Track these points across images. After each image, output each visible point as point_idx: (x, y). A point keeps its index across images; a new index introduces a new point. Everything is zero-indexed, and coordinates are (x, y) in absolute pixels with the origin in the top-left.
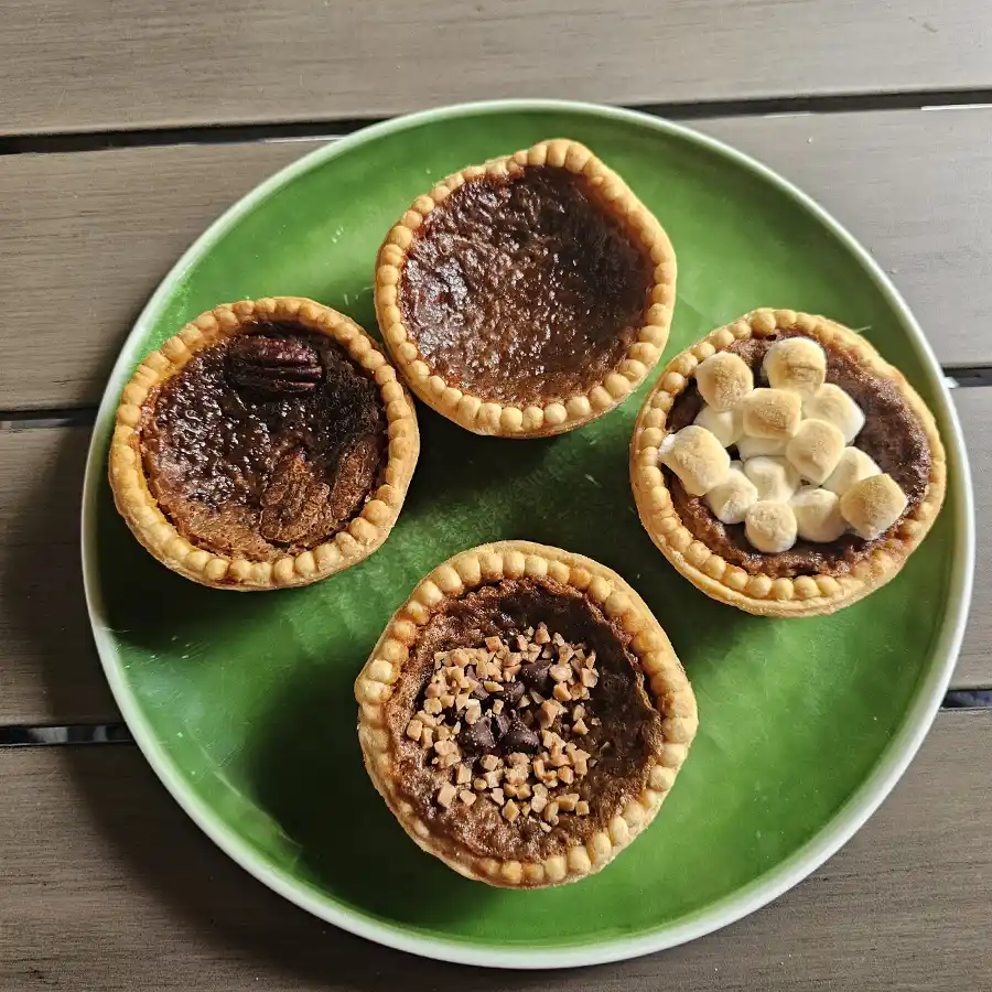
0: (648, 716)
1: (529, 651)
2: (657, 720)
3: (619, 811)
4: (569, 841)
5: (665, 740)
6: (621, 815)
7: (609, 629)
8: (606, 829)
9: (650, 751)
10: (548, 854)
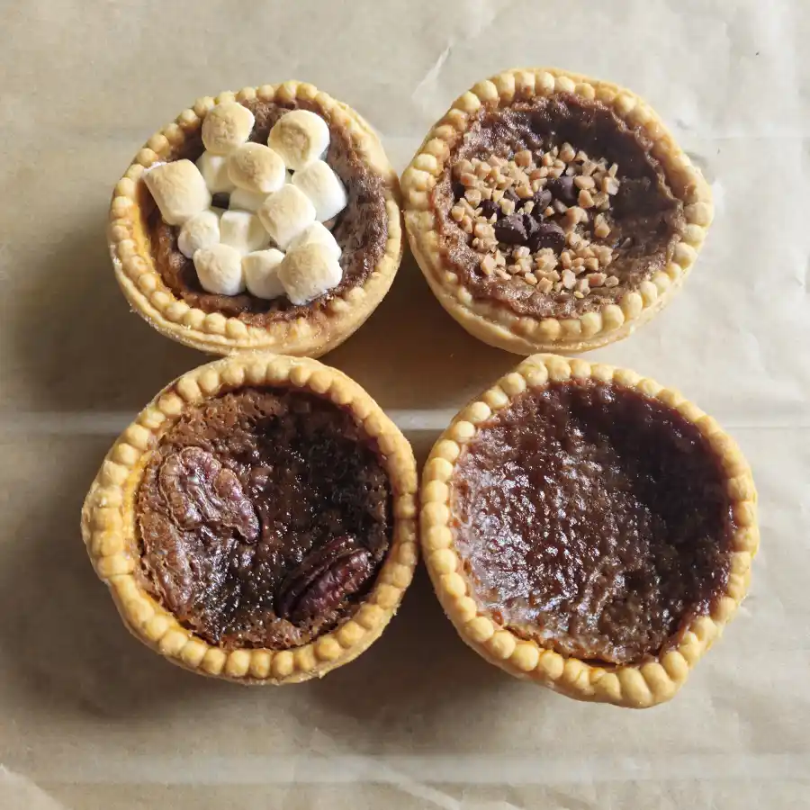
0: (670, 206)
1: (554, 166)
2: (680, 206)
3: (648, 277)
4: (603, 301)
5: (689, 221)
6: (651, 280)
7: (632, 138)
8: (637, 291)
9: (675, 230)
10: (584, 311)
